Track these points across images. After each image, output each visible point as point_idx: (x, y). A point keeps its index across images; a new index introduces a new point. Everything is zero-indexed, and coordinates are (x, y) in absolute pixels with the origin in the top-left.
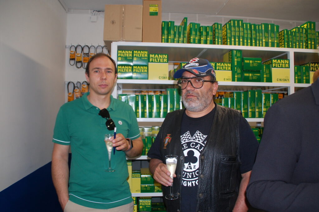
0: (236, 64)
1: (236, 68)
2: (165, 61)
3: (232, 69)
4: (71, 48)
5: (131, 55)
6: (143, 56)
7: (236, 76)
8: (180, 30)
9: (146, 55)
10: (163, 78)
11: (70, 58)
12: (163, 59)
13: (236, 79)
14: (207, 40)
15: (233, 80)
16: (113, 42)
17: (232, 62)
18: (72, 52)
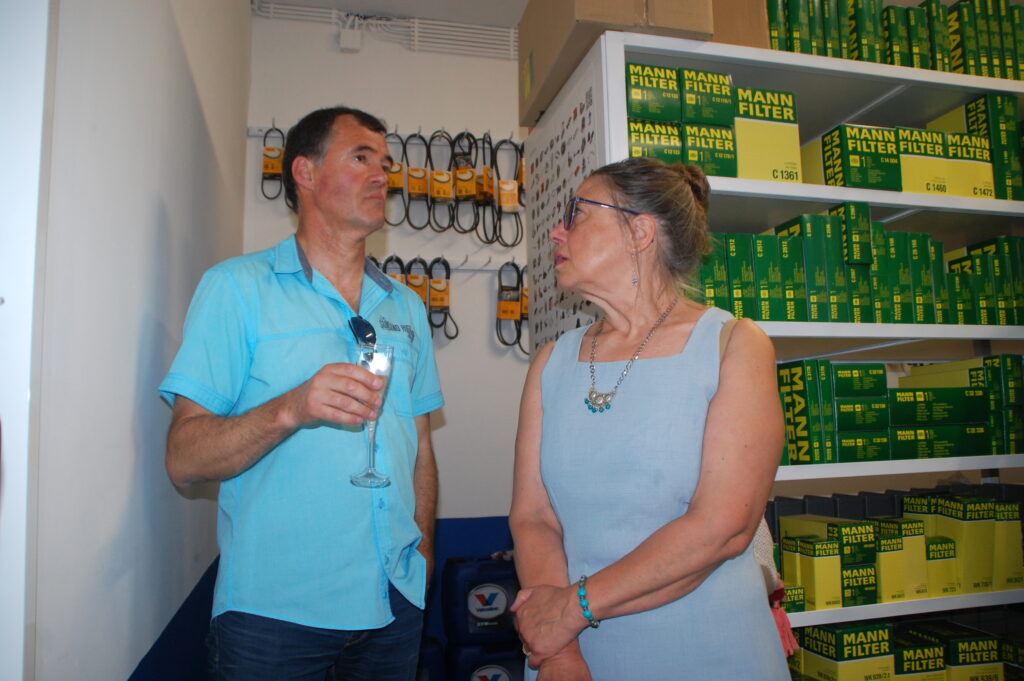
0: (1004, 141)
1: (1006, 154)
2: (788, 117)
3: (995, 158)
4: (265, 137)
5: (673, 85)
6: (715, 92)
7: (1009, 182)
8: (826, 12)
9: (726, 91)
10: (785, 175)
11: (264, 174)
12: (782, 108)
13: (1009, 191)
14: (911, 54)
15: (1000, 194)
16: (608, 33)
17: (992, 135)
18: (272, 150)
